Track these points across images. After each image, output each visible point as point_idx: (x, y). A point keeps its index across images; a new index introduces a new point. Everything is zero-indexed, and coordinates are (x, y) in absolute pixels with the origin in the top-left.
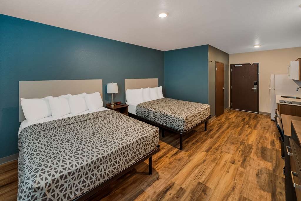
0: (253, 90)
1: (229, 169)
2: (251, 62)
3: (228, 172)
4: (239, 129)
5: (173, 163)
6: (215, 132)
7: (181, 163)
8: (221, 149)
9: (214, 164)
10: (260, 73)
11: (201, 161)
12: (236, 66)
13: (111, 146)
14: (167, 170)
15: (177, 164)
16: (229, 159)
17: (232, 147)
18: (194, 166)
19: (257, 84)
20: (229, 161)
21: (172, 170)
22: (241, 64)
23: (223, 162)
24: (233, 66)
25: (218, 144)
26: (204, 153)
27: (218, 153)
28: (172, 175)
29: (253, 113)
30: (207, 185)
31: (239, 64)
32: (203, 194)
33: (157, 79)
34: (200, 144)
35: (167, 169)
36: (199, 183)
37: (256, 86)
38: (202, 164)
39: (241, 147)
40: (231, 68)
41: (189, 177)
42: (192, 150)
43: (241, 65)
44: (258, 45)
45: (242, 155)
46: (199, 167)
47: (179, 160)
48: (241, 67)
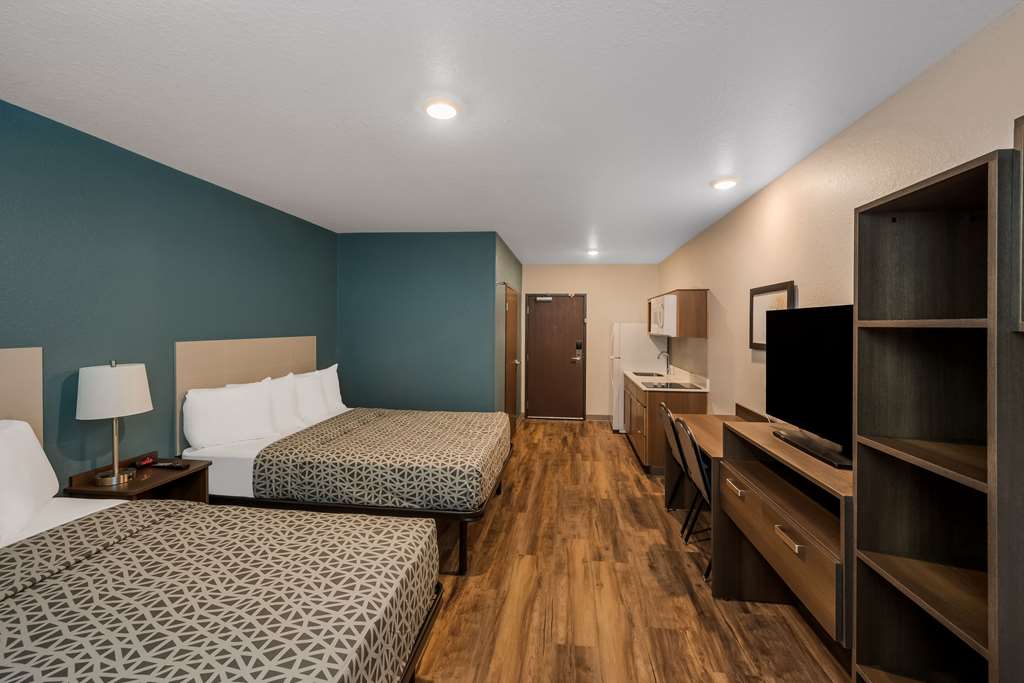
0: (574, 362)
1: (598, 577)
2: (572, 293)
3: (602, 585)
4: (568, 467)
5: (462, 628)
6: (522, 491)
7: (483, 615)
8: (560, 533)
9: (564, 581)
10: (587, 320)
11: (532, 585)
12: (538, 299)
13: (326, 658)
14: (457, 659)
15: (476, 623)
16: (586, 553)
17: (578, 519)
18: (521, 607)
19: (581, 346)
20: (588, 558)
21: (469, 651)
22: (551, 296)
23: (579, 566)
24: (531, 298)
25: (546, 521)
26: (528, 558)
27: (558, 545)
28: (478, 665)
29: (576, 421)
30: (579, 643)
31: (546, 296)
32: (583, 674)
33: (313, 339)
34: (506, 537)
35: (455, 655)
36: (560, 649)
37: (579, 352)
38: (540, 593)
39: (595, 514)
40: (528, 304)
41: (526, 645)
42: (494, 562)
43: (550, 299)
44: (594, 250)
45: (605, 530)
46: (537, 605)
47: (475, 608)
48: (549, 302)
